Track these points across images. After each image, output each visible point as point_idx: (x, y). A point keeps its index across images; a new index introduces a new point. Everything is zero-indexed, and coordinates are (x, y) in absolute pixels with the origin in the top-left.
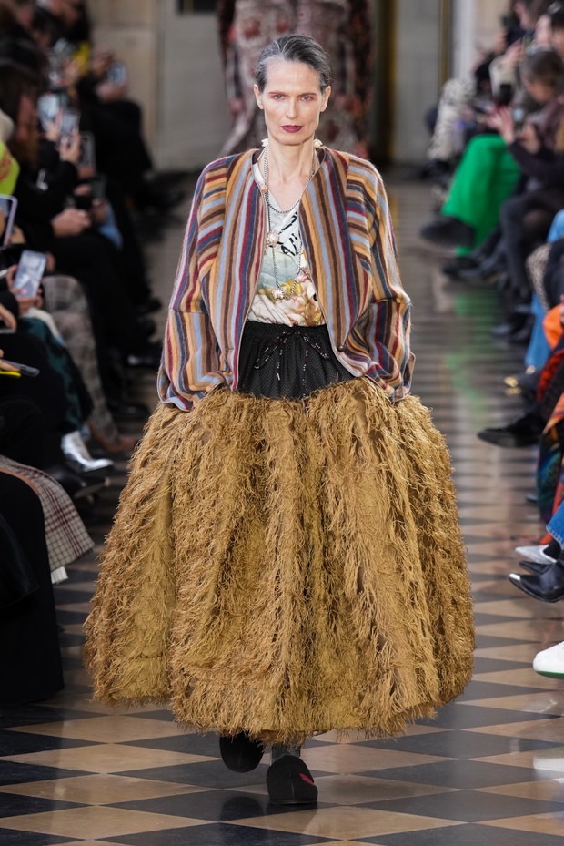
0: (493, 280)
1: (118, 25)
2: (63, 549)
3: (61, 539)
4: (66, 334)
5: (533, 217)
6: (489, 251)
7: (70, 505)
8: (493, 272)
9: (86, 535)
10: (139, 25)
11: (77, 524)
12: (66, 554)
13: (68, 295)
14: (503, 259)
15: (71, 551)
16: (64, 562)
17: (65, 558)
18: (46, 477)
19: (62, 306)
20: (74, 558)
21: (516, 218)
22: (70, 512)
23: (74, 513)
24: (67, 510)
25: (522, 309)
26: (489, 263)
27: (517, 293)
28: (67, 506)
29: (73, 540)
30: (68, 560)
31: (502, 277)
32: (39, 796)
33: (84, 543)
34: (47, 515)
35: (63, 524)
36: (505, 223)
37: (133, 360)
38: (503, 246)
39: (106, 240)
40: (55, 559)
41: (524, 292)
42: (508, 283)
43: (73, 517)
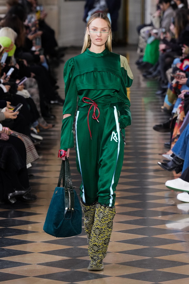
0: (156, 78)
1: (47, 4)
2: (31, 157)
3: (30, 154)
4: (32, 94)
5: (168, 60)
6: (155, 70)
7: (32, 145)
8: (156, 76)
9: (37, 154)
10: (54, 4)
11: (34, 151)
12: (32, 159)
13: (33, 84)
14: (159, 72)
15: (33, 158)
16: (31, 162)
17: (31, 160)
18: (26, 137)
19: (31, 87)
20: (34, 160)
21: (163, 60)
22: (32, 147)
23: (33, 148)
24: (31, 147)
25: (165, 87)
26: (155, 73)
27: (163, 82)
28: (32, 146)
29: (33, 155)
30: (32, 161)
31: (159, 77)
32: (24, 229)
33: (36, 156)
34: (26, 148)
35: (30, 150)
36: (160, 61)
37: (52, 102)
38: (159, 68)
39: (44, 67)
40: (29, 161)
41: (165, 81)
42: (161, 79)
43: (33, 149)
